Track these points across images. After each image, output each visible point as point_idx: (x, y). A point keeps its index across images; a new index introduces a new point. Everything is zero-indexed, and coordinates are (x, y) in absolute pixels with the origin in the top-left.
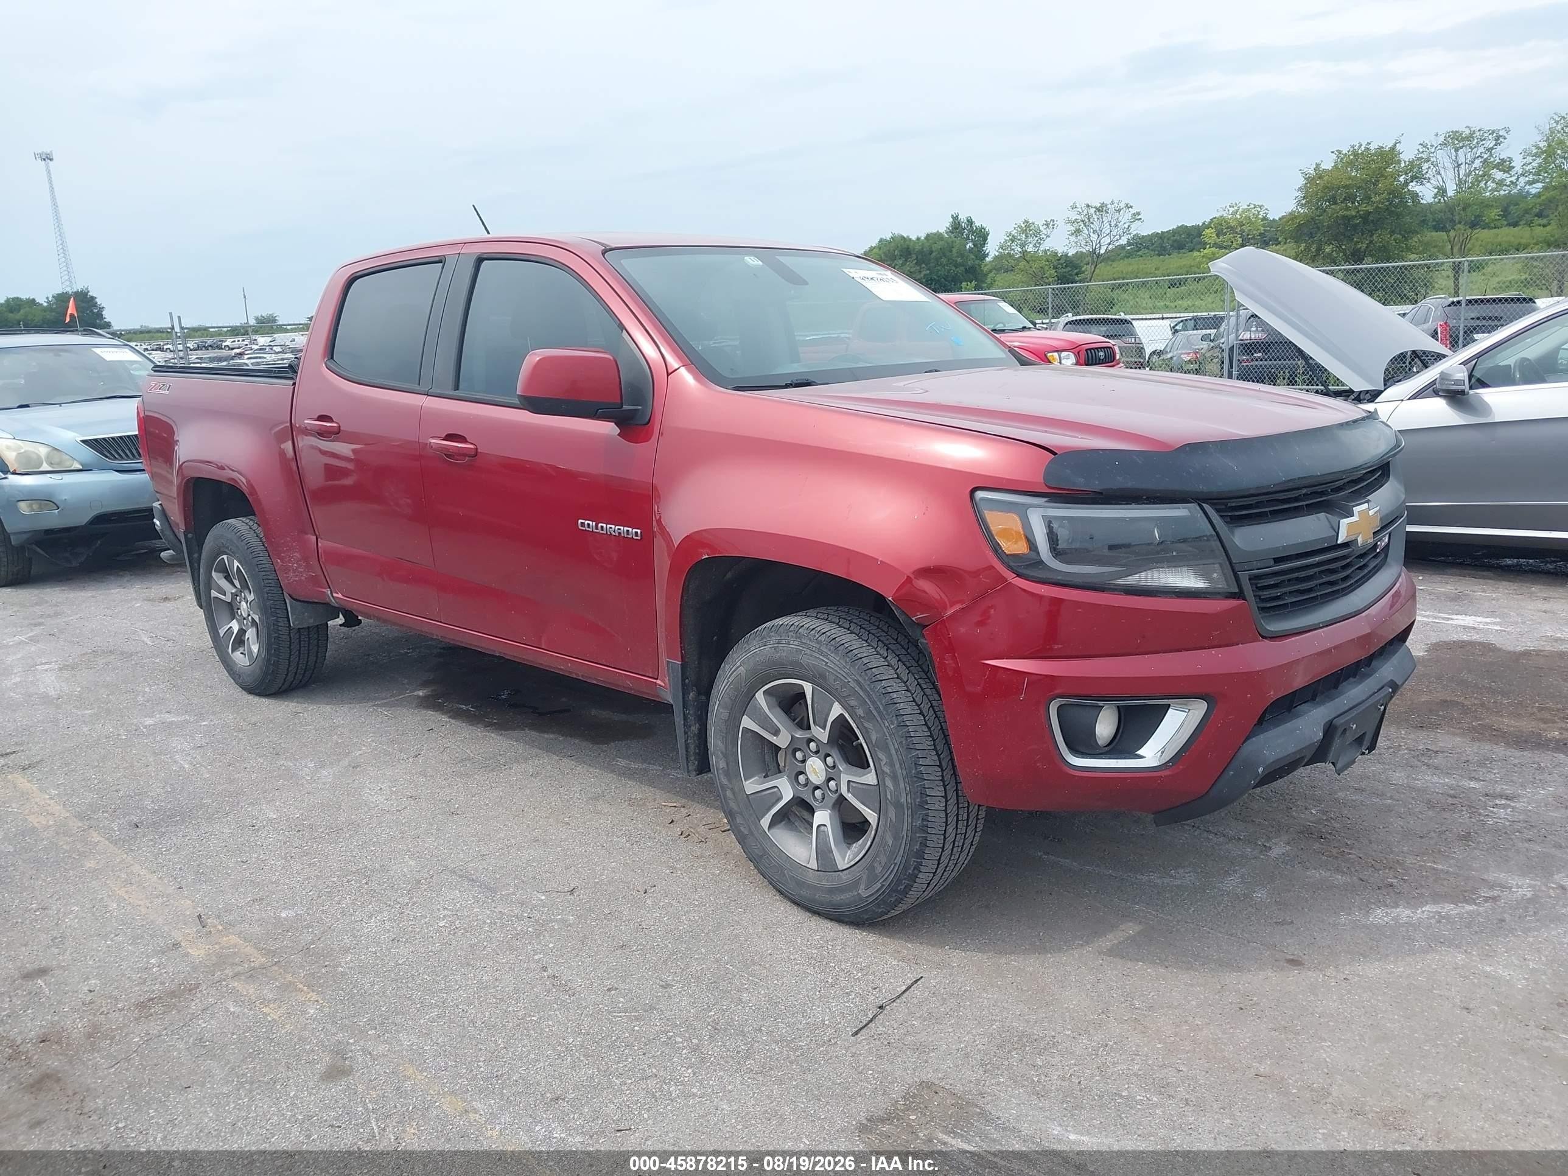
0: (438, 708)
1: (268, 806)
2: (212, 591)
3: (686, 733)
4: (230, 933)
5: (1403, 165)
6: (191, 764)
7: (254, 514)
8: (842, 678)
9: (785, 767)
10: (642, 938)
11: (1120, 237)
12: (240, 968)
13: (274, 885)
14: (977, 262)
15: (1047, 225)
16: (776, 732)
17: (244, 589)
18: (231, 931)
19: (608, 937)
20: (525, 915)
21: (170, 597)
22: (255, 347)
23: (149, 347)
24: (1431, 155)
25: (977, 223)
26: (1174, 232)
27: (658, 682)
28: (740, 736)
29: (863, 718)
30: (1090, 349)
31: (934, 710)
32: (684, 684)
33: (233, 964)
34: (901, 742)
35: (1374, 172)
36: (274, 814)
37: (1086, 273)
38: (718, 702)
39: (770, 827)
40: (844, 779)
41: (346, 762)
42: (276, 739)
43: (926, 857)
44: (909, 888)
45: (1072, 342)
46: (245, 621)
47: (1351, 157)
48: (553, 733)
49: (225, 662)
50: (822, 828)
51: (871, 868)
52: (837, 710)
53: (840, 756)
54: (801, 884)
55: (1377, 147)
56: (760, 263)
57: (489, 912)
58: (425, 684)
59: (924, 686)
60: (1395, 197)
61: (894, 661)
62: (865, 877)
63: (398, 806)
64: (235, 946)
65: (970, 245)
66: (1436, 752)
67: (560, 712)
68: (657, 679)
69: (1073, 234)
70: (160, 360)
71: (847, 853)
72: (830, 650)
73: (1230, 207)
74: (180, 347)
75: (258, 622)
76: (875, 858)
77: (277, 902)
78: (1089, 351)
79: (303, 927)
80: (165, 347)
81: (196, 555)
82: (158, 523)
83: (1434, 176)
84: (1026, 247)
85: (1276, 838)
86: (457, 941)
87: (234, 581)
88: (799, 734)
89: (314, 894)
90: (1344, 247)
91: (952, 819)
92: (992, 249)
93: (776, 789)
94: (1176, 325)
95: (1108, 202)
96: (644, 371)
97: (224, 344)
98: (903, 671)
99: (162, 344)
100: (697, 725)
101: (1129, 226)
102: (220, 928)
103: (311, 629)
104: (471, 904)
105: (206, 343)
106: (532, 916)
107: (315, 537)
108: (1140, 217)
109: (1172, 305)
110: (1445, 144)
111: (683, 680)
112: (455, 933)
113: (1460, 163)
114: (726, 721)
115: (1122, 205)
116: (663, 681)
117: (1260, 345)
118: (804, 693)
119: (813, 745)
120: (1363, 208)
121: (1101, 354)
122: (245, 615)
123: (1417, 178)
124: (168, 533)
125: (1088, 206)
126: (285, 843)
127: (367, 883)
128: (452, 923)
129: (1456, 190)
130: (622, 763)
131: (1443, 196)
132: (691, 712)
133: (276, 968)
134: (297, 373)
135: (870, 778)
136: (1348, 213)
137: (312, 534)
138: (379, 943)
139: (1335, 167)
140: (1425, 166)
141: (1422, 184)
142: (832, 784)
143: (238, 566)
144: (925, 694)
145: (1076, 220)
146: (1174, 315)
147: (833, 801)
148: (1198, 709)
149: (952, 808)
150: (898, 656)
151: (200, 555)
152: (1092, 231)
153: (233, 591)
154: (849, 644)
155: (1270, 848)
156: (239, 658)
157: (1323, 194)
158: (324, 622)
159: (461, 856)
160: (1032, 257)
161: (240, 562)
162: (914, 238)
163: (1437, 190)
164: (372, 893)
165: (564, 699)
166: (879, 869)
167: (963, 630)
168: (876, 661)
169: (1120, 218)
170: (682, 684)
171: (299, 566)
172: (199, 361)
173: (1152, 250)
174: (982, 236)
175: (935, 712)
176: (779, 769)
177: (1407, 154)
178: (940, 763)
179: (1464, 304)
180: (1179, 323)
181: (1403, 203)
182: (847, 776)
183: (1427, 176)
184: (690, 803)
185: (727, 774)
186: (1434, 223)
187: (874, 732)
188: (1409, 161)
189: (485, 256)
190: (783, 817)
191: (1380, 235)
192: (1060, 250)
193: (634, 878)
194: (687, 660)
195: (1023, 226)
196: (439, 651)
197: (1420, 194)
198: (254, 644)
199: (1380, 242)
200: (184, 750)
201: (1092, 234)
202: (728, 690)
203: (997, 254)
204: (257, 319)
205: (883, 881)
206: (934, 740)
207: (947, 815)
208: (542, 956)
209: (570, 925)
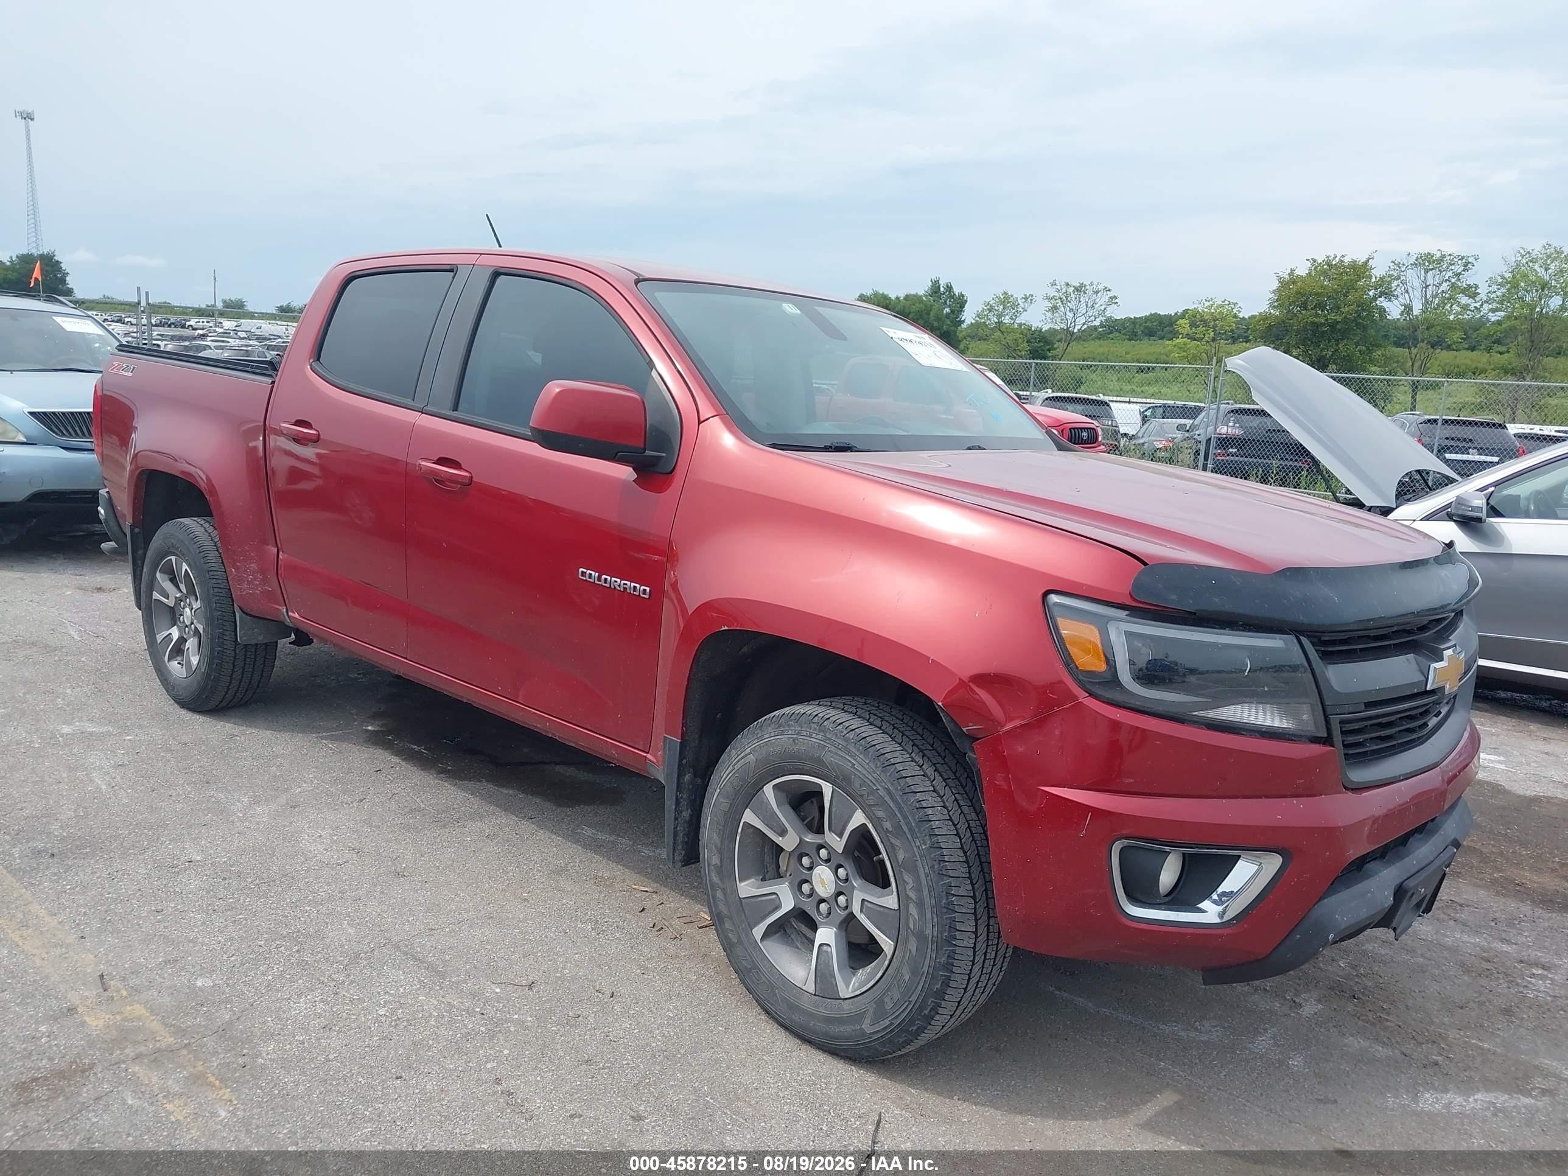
0: (387, 746)
1: (192, 845)
2: (154, 592)
3: (676, 819)
4: (135, 1001)
5: (1373, 280)
6: (109, 785)
7: (211, 515)
8: (871, 784)
9: (786, 871)
10: (609, 1053)
11: (1095, 318)
12: (142, 1049)
13: (191, 944)
14: (953, 328)
15: (1026, 298)
16: (783, 832)
17: (190, 595)
18: (136, 998)
19: (571, 1048)
20: (478, 1010)
21: (105, 587)
22: (220, 330)
23: (109, 318)
24: (1402, 273)
25: (957, 291)
26: (1147, 319)
27: (649, 756)
28: (740, 831)
29: (890, 832)
30: (1074, 429)
31: (970, 831)
32: (680, 765)
33: (136, 1043)
34: (933, 866)
35: (1345, 283)
36: (199, 855)
37: (1058, 350)
38: (718, 790)
39: (762, 939)
40: (858, 897)
41: (283, 799)
42: (207, 764)
43: (946, 998)
44: (922, 1030)
45: (1058, 420)
46: (187, 629)
47: (1325, 267)
48: (513, 788)
49: (160, 670)
50: (825, 948)
51: (880, 1003)
52: (858, 819)
53: (854, 869)
54: (793, 1007)
55: (1350, 260)
56: (799, 312)
57: (436, 1003)
58: (376, 716)
59: (962, 803)
60: (1363, 310)
61: (930, 771)
62: (871, 1011)
63: (339, 858)
64: (139, 1019)
65: (947, 310)
66: (1461, 905)
67: (522, 764)
68: (648, 753)
69: (1049, 310)
70: (120, 332)
71: (852, 978)
72: (858, 750)
73: (1206, 301)
74: (144, 321)
75: (202, 632)
76: (887, 991)
77: (193, 967)
78: (1073, 430)
79: (221, 1002)
80: (127, 320)
81: (140, 552)
82: (102, 512)
83: (1402, 294)
84: (1003, 318)
85: (1305, 993)
86: (398, 1036)
87: (180, 585)
88: (810, 838)
89: (236, 960)
90: (1310, 352)
91: (979, 958)
92: (969, 316)
93: (774, 896)
94: (1146, 410)
95: (1087, 283)
96: (673, 416)
97: (188, 323)
98: (939, 783)
99: (123, 316)
100: (689, 811)
101: (1105, 309)
102: (124, 993)
103: (259, 646)
104: (416, 990)
105: (169, 320)
106: (485, 1012)
107: (276, 549)
108: (1116, 301)
109: (1139, 390)
110: (1416, 265)
111: (680, 760)
112: (397, 1025)
113: (1428, 284)
114: (725, 813)
115: (1101, 287)
116: (654, 756)
117: (1237, 441)
118: (822, 792)
119: (823, 853)
120: (1332, 316)
121: (1085, 434)
122: (187, 623)
123: (1386, 294)
124: (112, 523)
125: (1067, 284)
126: (208, 892)
127: (298, 951)
128: (393, 1012)
129: (1422, 309)
130: (588, 832)
131: (1409, 315)
132: (684, 796)
133: (184, 1052)
134: (278, 371)
135: (890, 902)
136: (1316, 320)
137: (273, 546)
138: (308, 1029)
139: (1309, 274)
140: (1394, 284)
141: (1390, 300)
142: (842, 899)
143: (186, 570)
144: (962, 812)
145: (1054, 296)
146: (1144, 400)
147: (841, 919)
148: (1273, 863)
149: (981, 946)
150: (934, 764)
151: (145, 554)
152: (1068, 309)
153: (177, 596)
154: (881, 746)
155: (1301, 1006)
156: (175, 667)
157: (1294, 299)
158: (276, 640)
159: (407, 928)
160: (1007, 328)
161: (189, 566)
162: (893, 296)
163: (1403, 307)
164: (303, 964)
165: (526, 750)
166: (889, 1005)
167: (1020, 749)
168: (911, 769)
169: (1097, 301)
170: (679, 765)
171: (255, 579)
172: (160, 337)
173: (1124, 334)
174: (960, 303)
175: (972, 834)
176: (778, 871)
177: (1379, 270)
178: (974, 893)
179: (1440, 423)
180: (1149, 408)
181: (1370, 314)
182: (861, 894)
183: (1395, 293)
184: (663, 889)
185: (720, 870)
186: (1395, 339)
187: (901, 850)
188: (1380, 278)
189: (502, 270)
190: (779, 929)
191: (1346, 345)
192: (1035, 324)
193: (601, 976)
194: (687, 738)
195: (1002, 297)
196: (391, 679)
197: (1387, 310)
198: (193, 655)
199: (1346, 351)
200: (103, 768)
201: (1068, 313)
202: (732, 779)
203: (973, 322)
204: (224, 302)
205: (892, 1019)
206: (969, 867)
207: (975, 952)
208: (495, 1064)
209: (527, 1028)
